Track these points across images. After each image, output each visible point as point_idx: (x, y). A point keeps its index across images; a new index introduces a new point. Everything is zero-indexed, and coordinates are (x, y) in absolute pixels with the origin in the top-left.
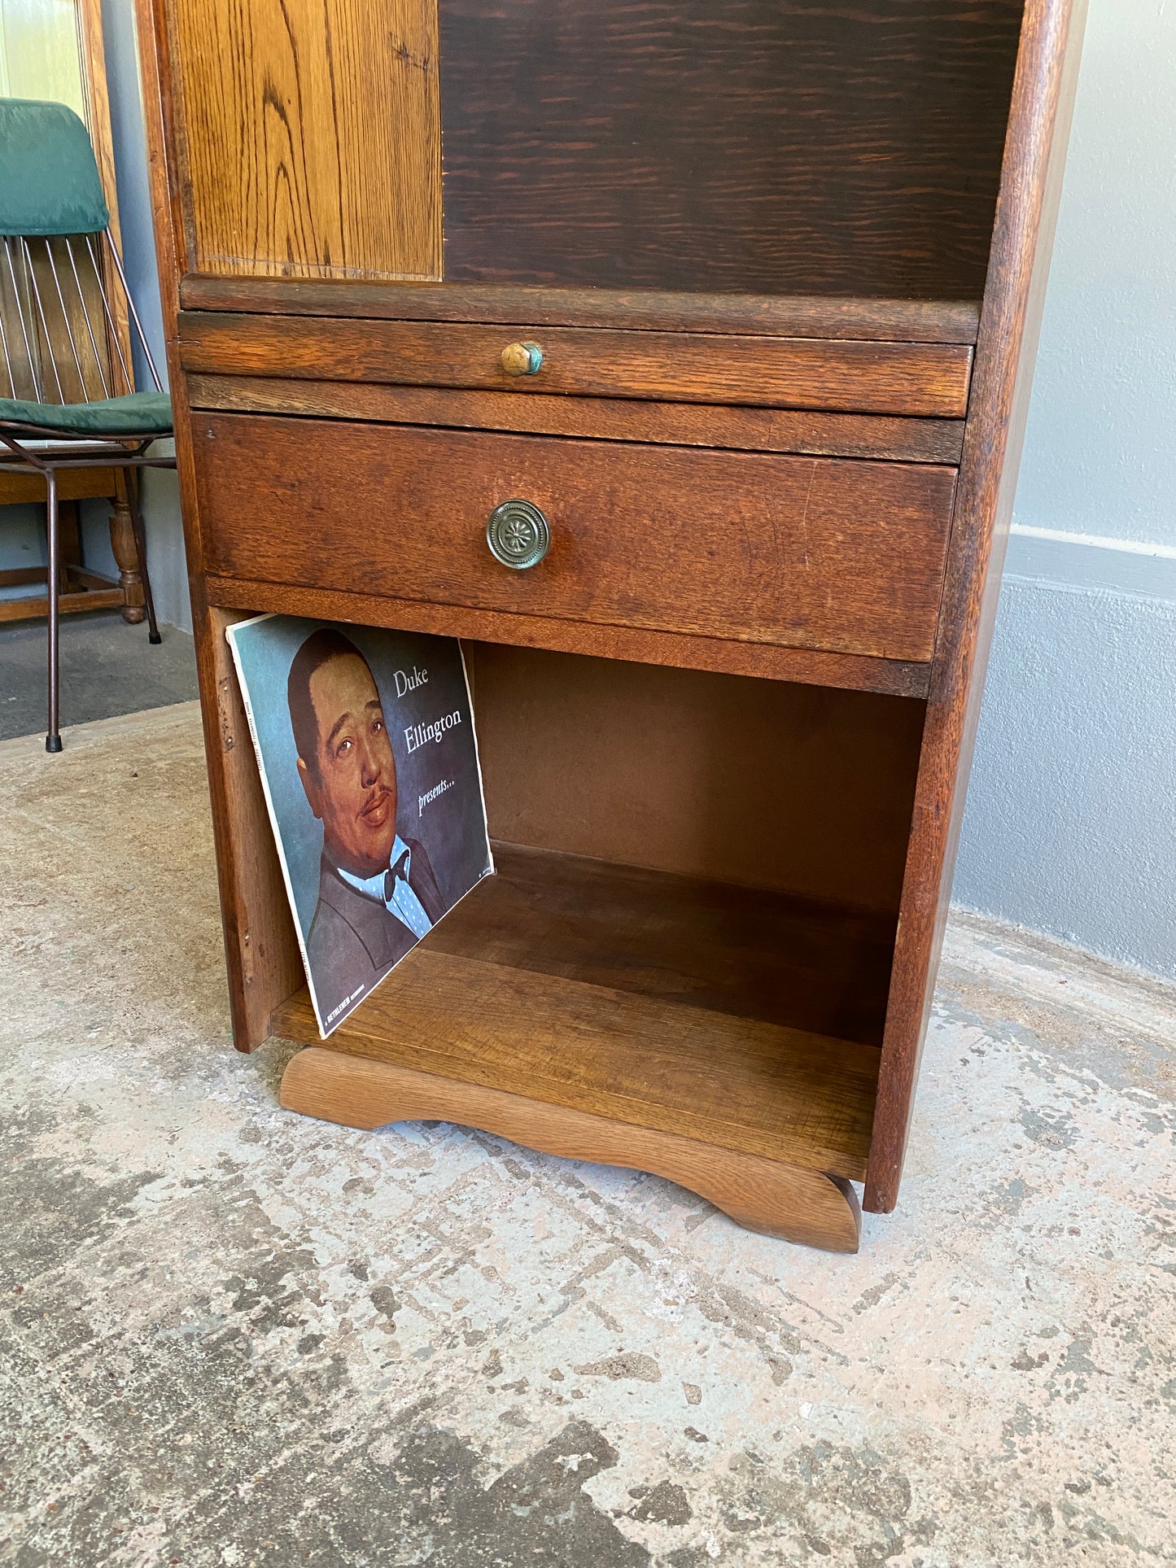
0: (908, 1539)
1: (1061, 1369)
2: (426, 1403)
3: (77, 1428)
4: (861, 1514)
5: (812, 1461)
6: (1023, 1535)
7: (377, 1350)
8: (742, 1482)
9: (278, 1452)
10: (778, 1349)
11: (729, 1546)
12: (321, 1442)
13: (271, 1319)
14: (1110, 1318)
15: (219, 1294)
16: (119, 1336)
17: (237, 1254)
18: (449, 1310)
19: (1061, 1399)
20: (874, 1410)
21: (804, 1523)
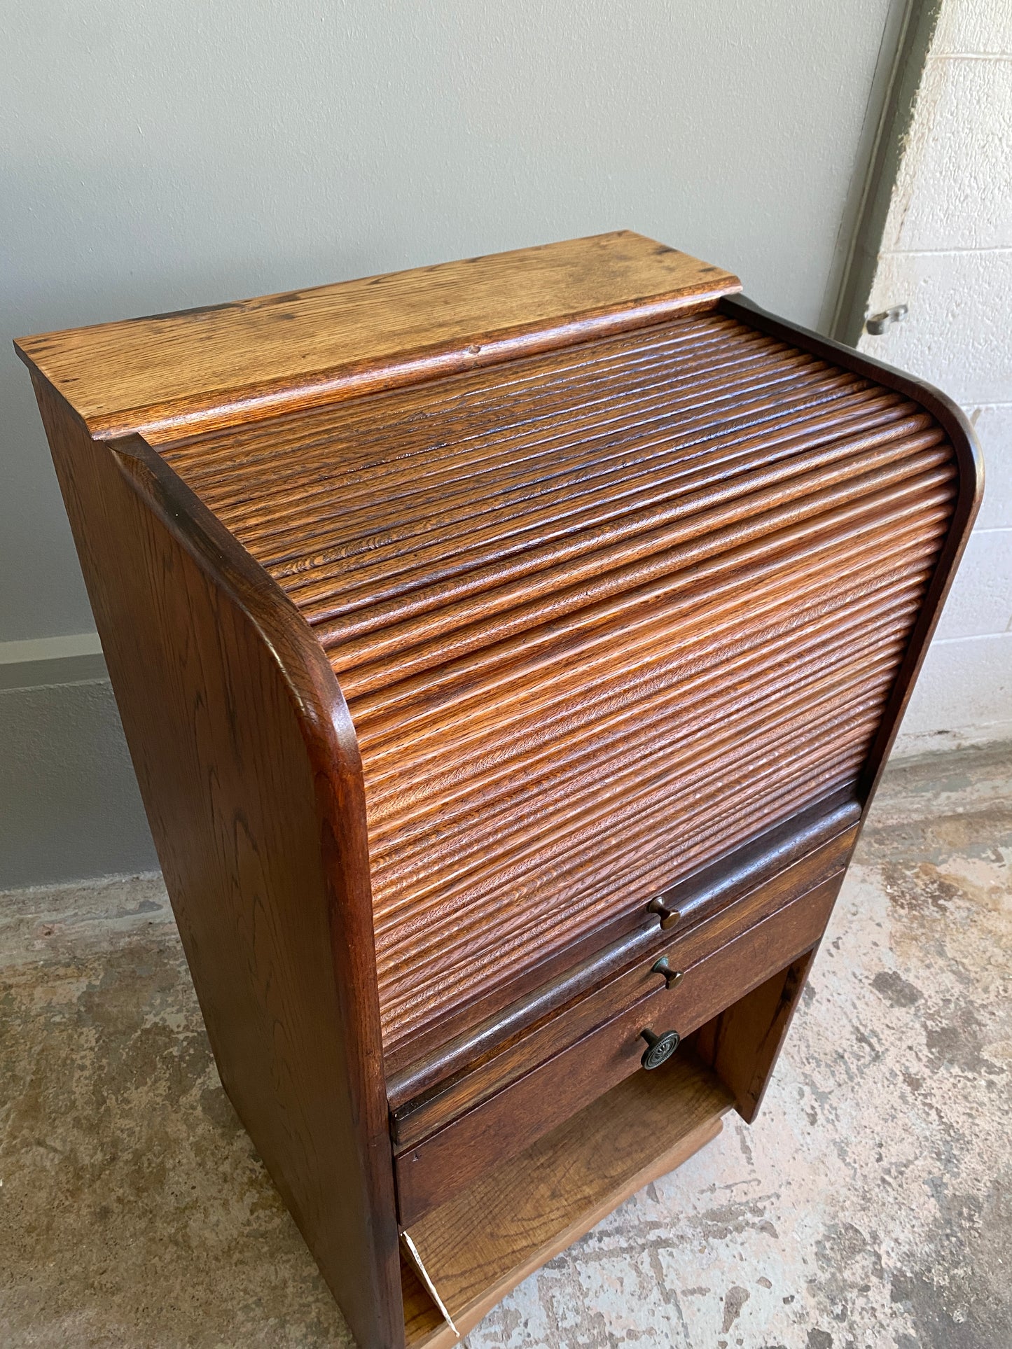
0: (876, 1247)
1: (822, 1107)
4: (858, 1258)
5: (823, 1256)
8: (821, 1297)
10: (756, 1220)
11: (851, 1328)
14: (805, 1060)
19: (836, 1123)
20: (809, 1206)
21: (852, 1286)
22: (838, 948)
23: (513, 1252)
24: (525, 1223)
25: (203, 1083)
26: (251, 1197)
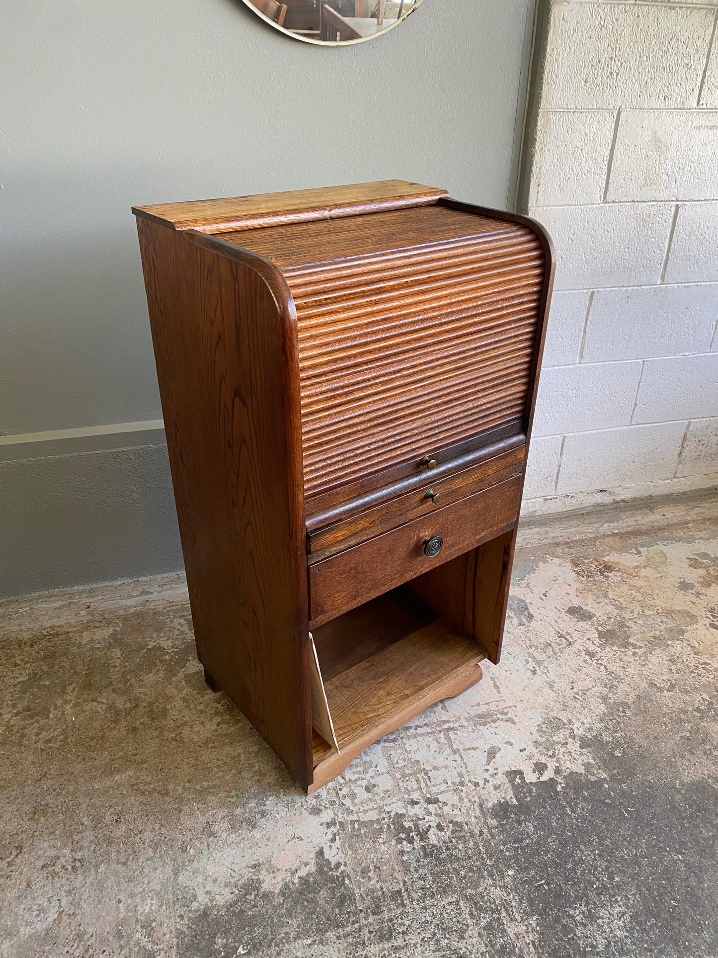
0: (571, 726)
1: (539, 667)
2: (481, 806)
3: (441, 904)
4: (561, 731)
5: (542, 731)
6: (580, 706)
7: (453, 811)
8: (541, 748)
9: (480, 850)
10: (504, 717)
11: (558, 761)
12: (481, 838)
13: (423, 835)
15: (401, 847)
16: (405, 882)
17: (384, 836)
18: (446, 785)
19: (547, 674)
20: (533, 710)
21: (558, 743)
22: (546, 596)
23: (367, 719)
24: (373, 707)
25: (185, 671)
26: (217, 719)
